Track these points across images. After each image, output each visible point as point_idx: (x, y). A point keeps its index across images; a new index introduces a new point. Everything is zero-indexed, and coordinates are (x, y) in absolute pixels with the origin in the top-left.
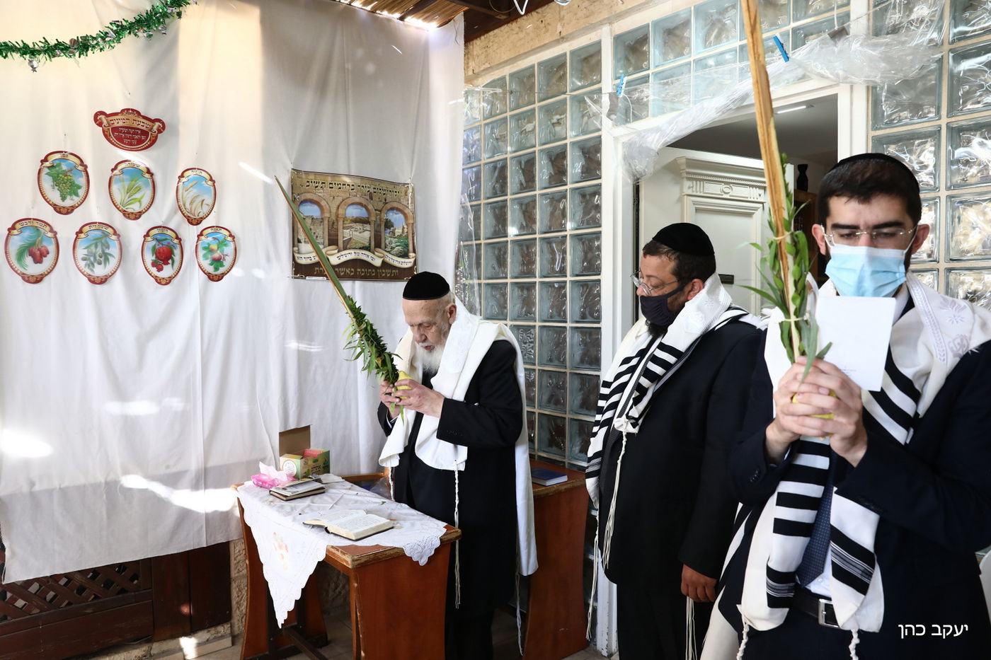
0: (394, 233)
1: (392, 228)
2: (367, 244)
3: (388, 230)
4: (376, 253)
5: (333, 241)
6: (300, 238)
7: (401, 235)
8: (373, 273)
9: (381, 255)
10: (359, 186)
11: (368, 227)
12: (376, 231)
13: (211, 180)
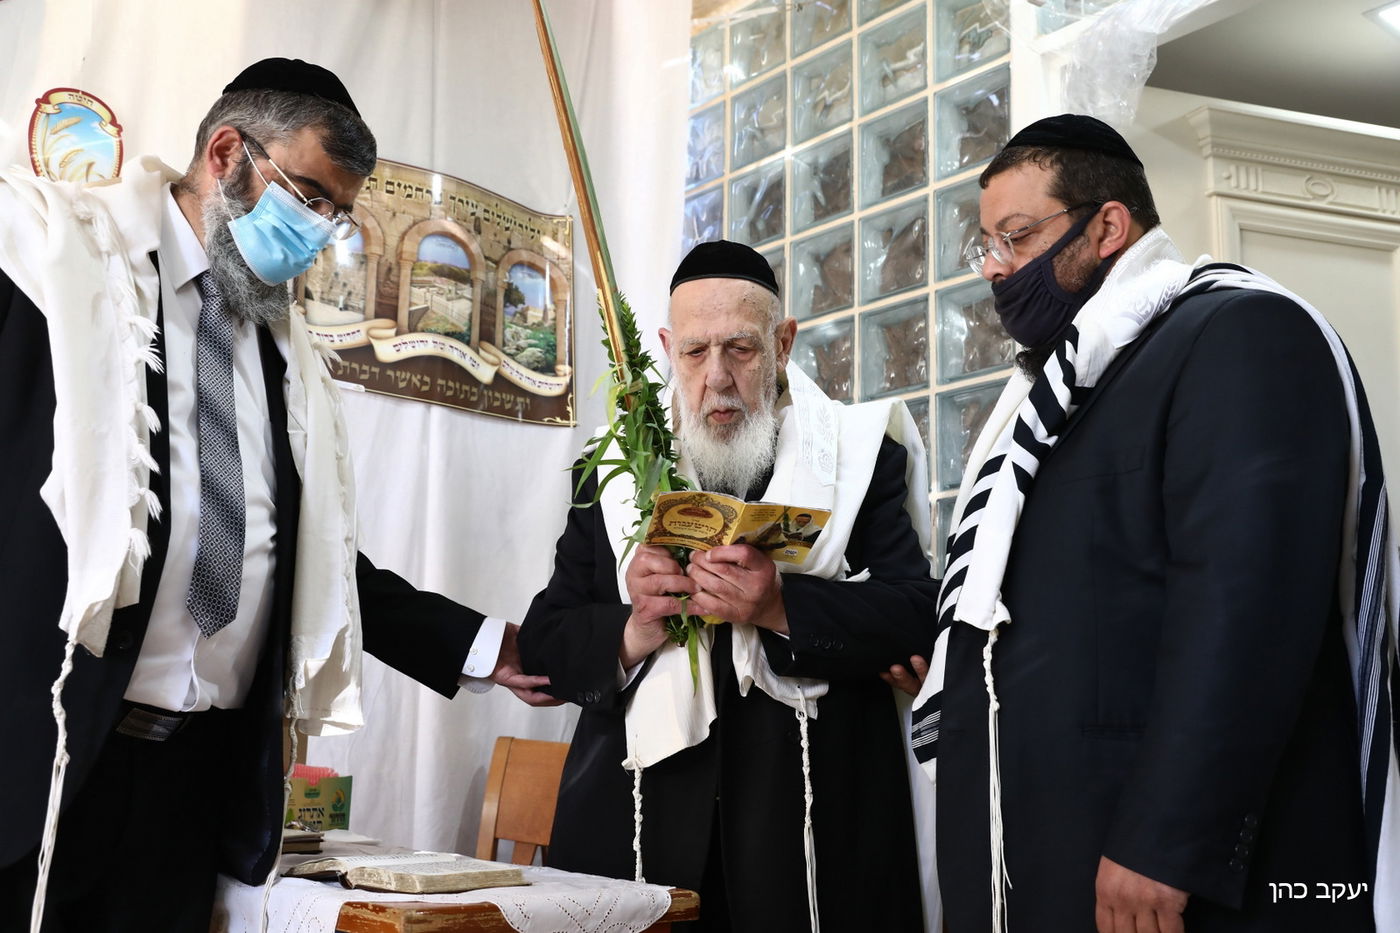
0: (524, 315)
1: (520, 306)
2: (464, 329)
3: (512, 309)
4: (482, 352)
5: (387, 308)
6: (310, 287)
7: (539, 325)
8: (473, 394)
9: (495, 360)
10: (453, 198)
11: (466, 290)
12: (484, 303)
13: (114, 122)
